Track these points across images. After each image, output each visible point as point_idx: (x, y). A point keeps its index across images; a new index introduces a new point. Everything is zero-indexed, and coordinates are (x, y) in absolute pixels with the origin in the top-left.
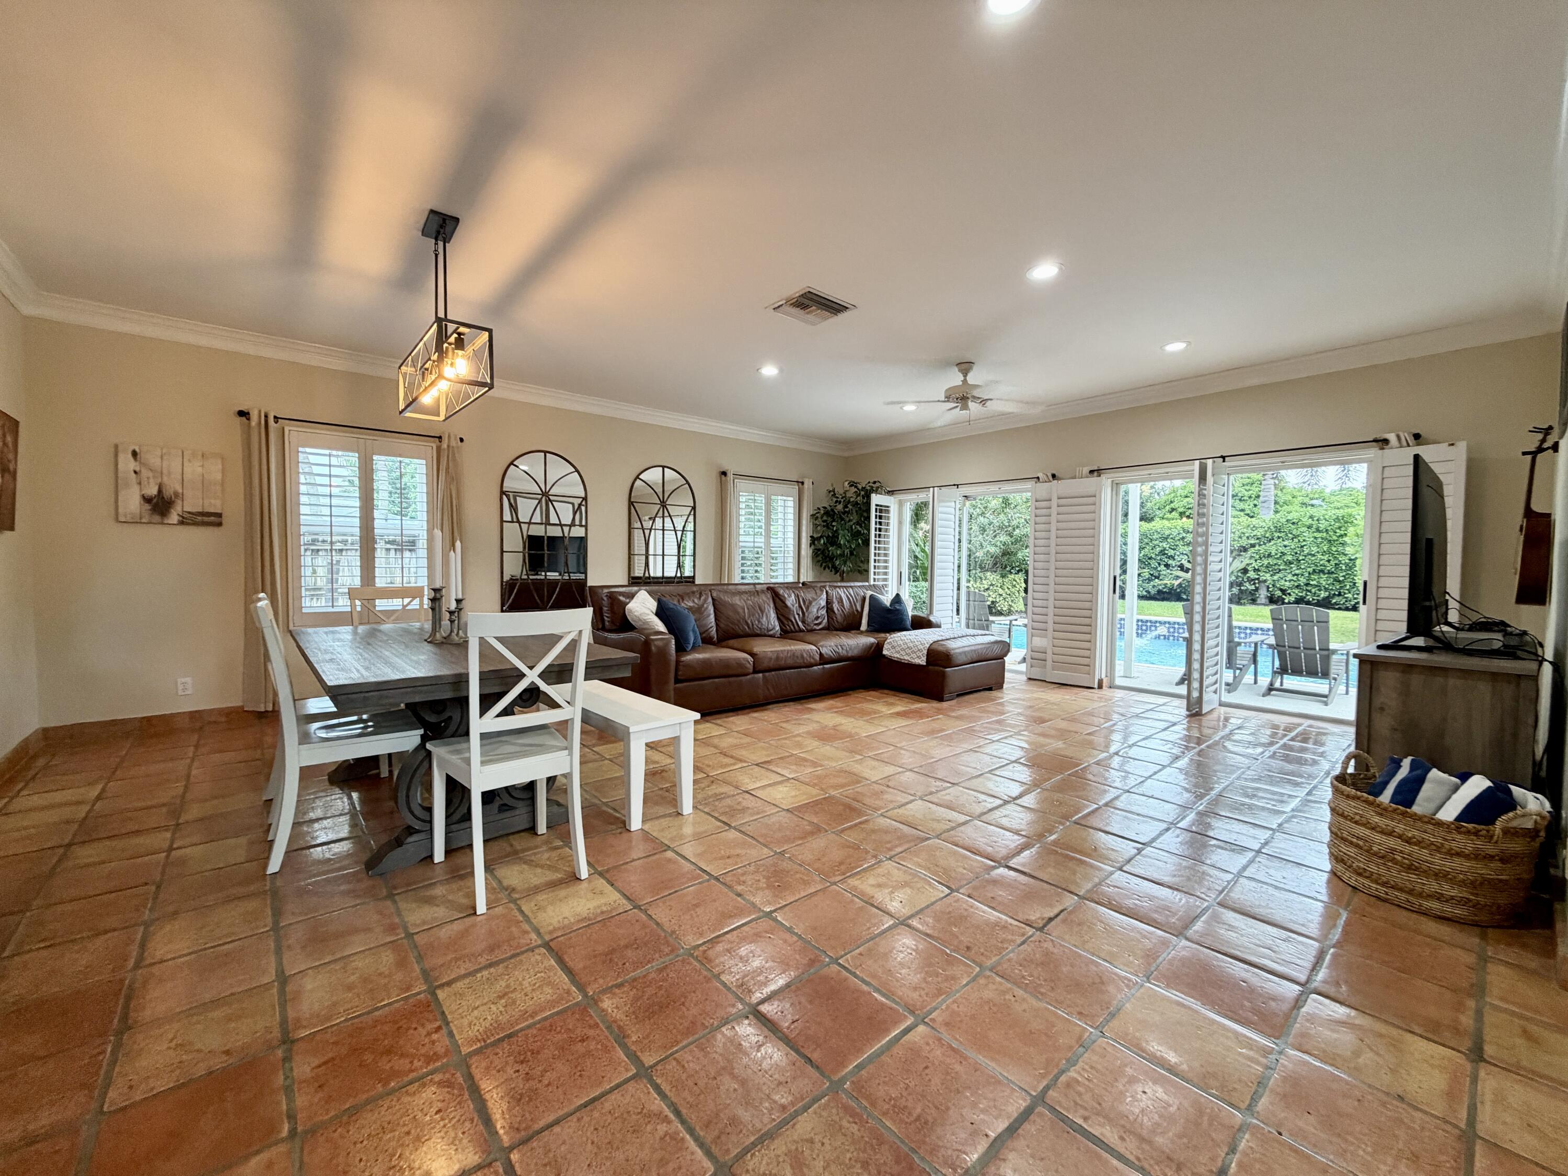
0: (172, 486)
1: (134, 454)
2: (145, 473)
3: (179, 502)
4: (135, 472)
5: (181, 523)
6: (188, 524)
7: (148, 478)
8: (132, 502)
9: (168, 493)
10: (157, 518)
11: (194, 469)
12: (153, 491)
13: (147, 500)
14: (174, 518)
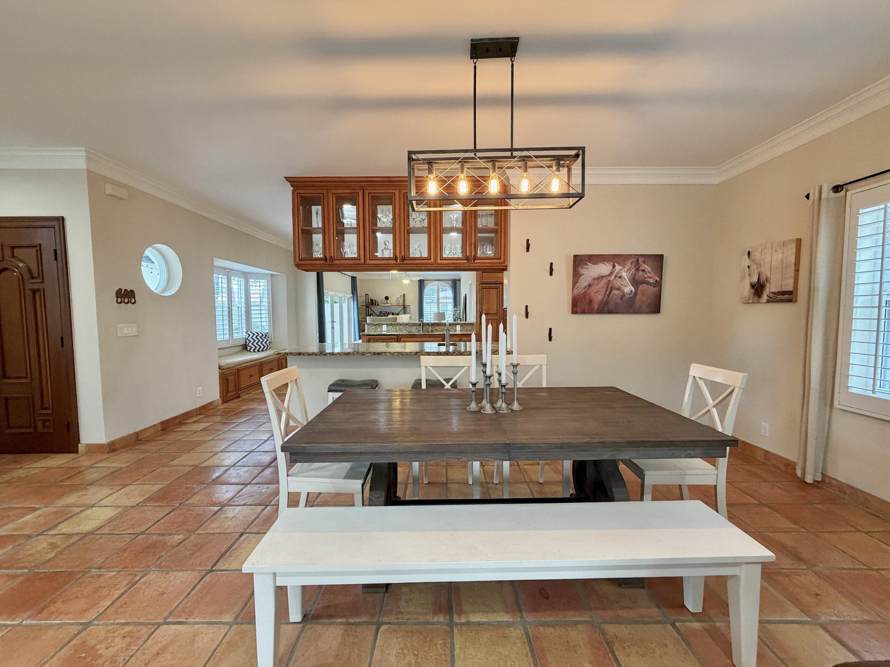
0: (766, 272)
1: (749, 253)
2: (753, 267)
3: (768, 285)
4: (749, 267)
5: (768, 301)
6: (772, 302)
7: (754, 270)
8: (747, 290)
9: (763, 279)
10: (757, 298)
11: (777, 257)
12: (755, 279)
13: (753, 286)
14: (765, 298)
